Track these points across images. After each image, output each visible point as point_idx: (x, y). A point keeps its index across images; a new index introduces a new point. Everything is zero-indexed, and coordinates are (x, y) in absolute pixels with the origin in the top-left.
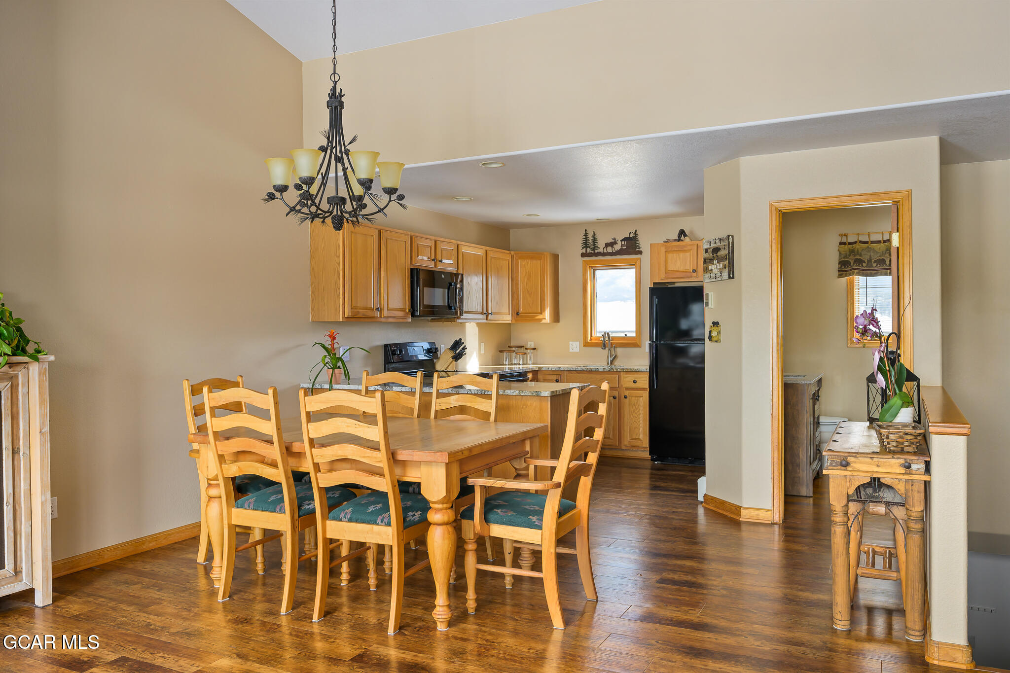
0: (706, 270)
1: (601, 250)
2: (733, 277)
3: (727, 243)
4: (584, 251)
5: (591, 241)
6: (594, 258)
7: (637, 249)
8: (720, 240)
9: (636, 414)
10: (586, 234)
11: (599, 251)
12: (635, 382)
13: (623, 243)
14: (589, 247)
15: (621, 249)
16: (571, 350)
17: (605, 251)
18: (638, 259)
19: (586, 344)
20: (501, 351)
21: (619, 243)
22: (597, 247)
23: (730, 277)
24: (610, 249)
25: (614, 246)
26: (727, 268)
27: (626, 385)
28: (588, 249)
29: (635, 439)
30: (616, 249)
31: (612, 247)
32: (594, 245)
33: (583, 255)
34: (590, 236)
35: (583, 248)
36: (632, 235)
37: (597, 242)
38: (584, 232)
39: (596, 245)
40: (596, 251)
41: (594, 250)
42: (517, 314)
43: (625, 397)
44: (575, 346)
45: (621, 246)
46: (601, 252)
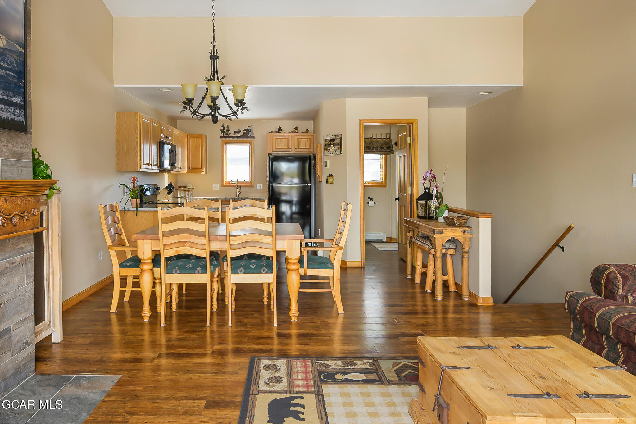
0: (326, 150)
1: (232, 135)
2: (342, 154)
3: (339, 137)
4: (222, 135)
5: (226, 129)
6: (227, 139)
7: (251, 136)
8: (335, 136)
10: (223, 126)
11: (231, 135)
13: (244, 131)
14: (225, 133)
15: (243, 135)
16: (214, 189)
17: (234, 136)
18: (252, 140)
19: (223, 186)
22: (230, 133)
23: (341, 154)
24: (237, 135)
26: (339, 149)
28: (224, 134)
30: (240, 135)
31: (238, 133)
32: (228, 132)
33: (221, 137)
34: (226, 127)
35: (222, 133)
36: (249, 128)
37: (229, 131)
40: (229, 135)
41: (228, 135)
42: (190, 168)
44: (217, 187)
46: (231, 136)
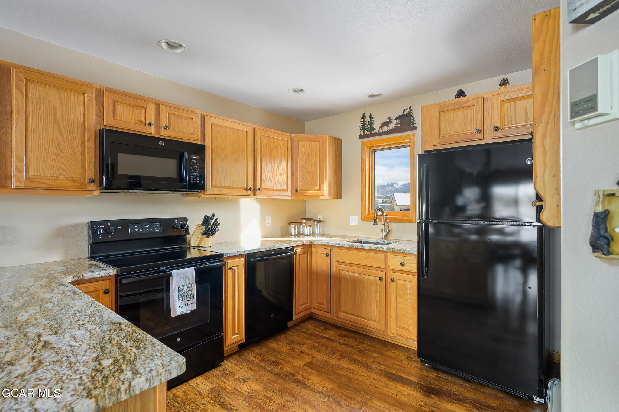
1: (377, 131)
4: (362, 133)
5: (368, 123)
6: (371, 139)
7: (411, 126)
9: (404, 300)
10: (364, 117)
11: (375, 131)
12: (402, 264)
13: (398, 121)
14: (367, 129)
15: (395, 127)
16: (351, 224)
17: (381, 131)
18: (412, 135)
19: (364, 218)
20: (290, 223)
21: (394, 122)
22: (373, 128)
24: (385, 129)
25: (389, 125)
27: (393, 267)
28: (366, 131)
29: (403, 328)
30: (391, 128)
31: (387, 126)
33: (361, 137)
34: (367, 118)
35: (361, 130)
36: (406, 112)
37: (373, 124)
38: (362, 115)
39: (372, 126)
40: (373, 132)
41: (370, 130)
42: (297, 191)
43: (392, 280)
44: (354, 220)
45: (396, 124)
46: (377, 133)
